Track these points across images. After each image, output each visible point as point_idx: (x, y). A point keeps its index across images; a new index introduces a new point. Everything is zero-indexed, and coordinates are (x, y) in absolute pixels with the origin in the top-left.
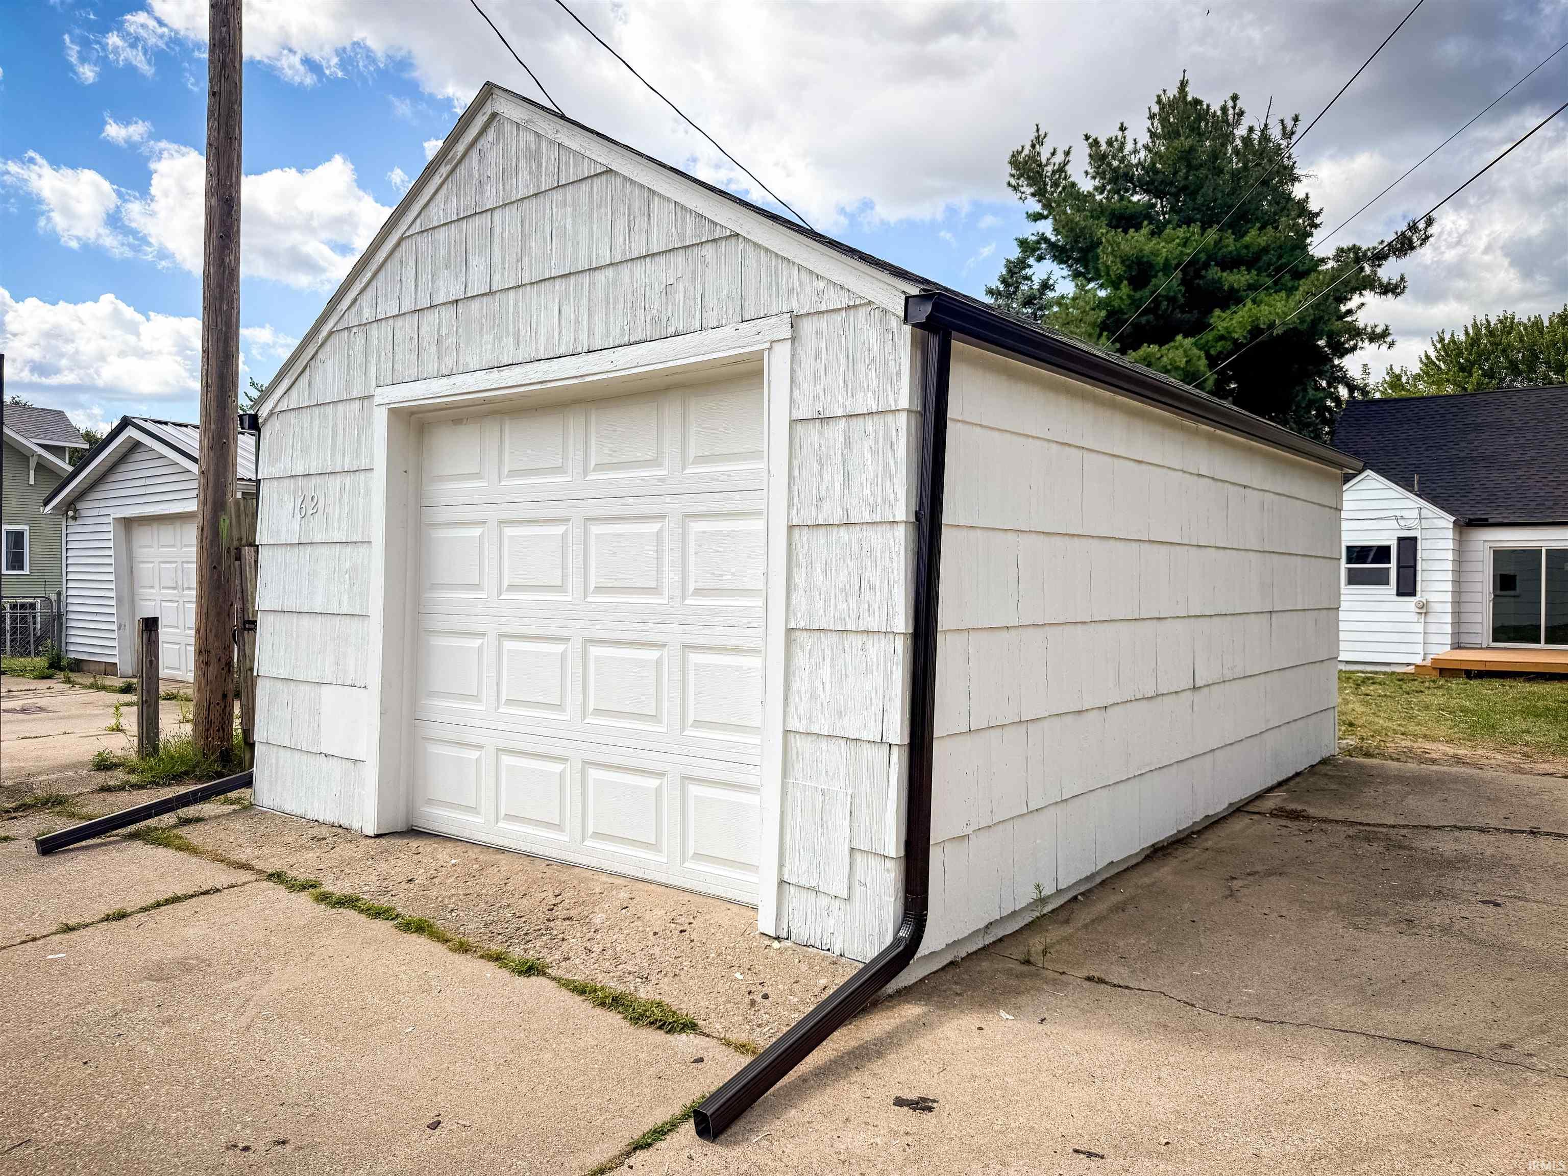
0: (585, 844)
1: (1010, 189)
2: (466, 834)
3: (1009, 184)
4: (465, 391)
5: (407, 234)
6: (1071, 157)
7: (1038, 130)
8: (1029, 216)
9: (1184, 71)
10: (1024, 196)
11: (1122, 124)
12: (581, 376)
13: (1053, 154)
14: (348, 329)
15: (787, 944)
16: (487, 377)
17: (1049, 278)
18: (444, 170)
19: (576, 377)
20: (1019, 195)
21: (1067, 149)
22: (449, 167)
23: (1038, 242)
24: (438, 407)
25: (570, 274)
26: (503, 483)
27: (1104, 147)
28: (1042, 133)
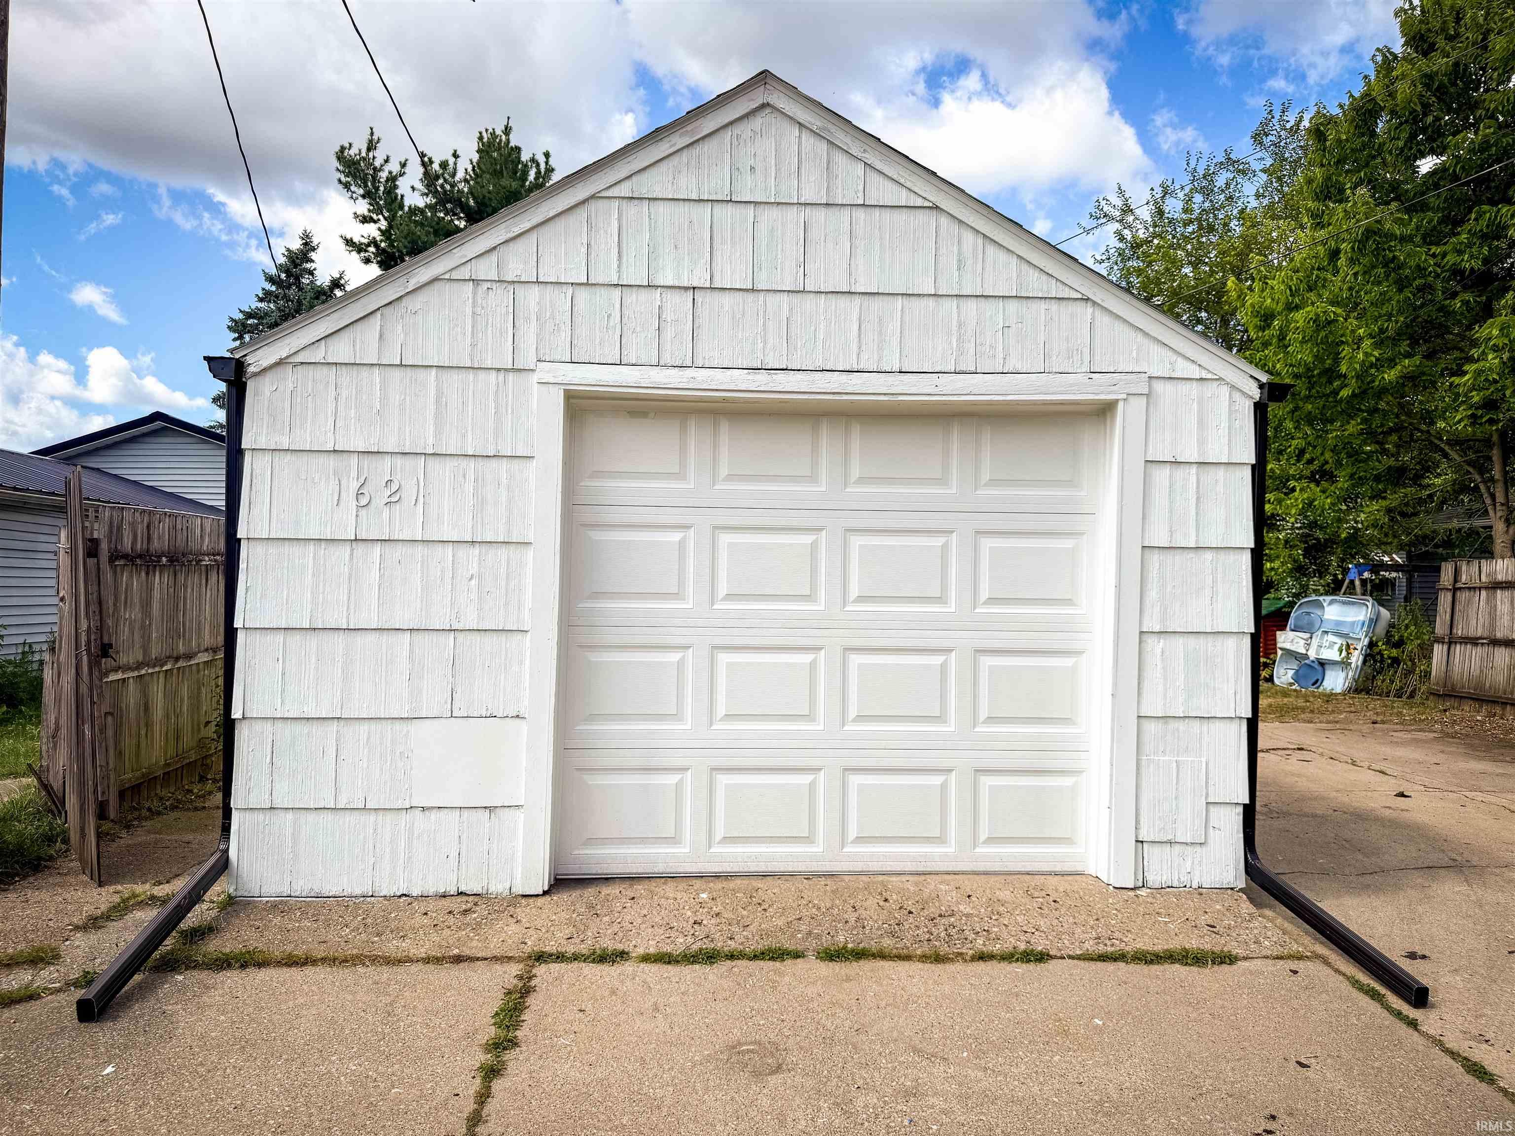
0: (844, 850)
1: (341, 187)
2: (660, 868)
3: (340, 181)
4: (715, 388)
5: (604, 194)
6: (407, 170)
7: (372, 134)
8: (356, 216)
9: (509, 118)
10: (354, 195)
11: (455, 151)
12: (893, 394)
13: (387, 161)
14: (476, 282)
15: (1143, 892)
16: (750, 377)
17: (341, 278)
18: (679, 140)
19: (885, 394)
20: (350, 193)
21: (403, 161)
22: (688, 140)
23: (369, 245)
24: (625, 396)
25: (878, 293)
26: (716, 487)
27: (436, 166)
28: (375, 137)
